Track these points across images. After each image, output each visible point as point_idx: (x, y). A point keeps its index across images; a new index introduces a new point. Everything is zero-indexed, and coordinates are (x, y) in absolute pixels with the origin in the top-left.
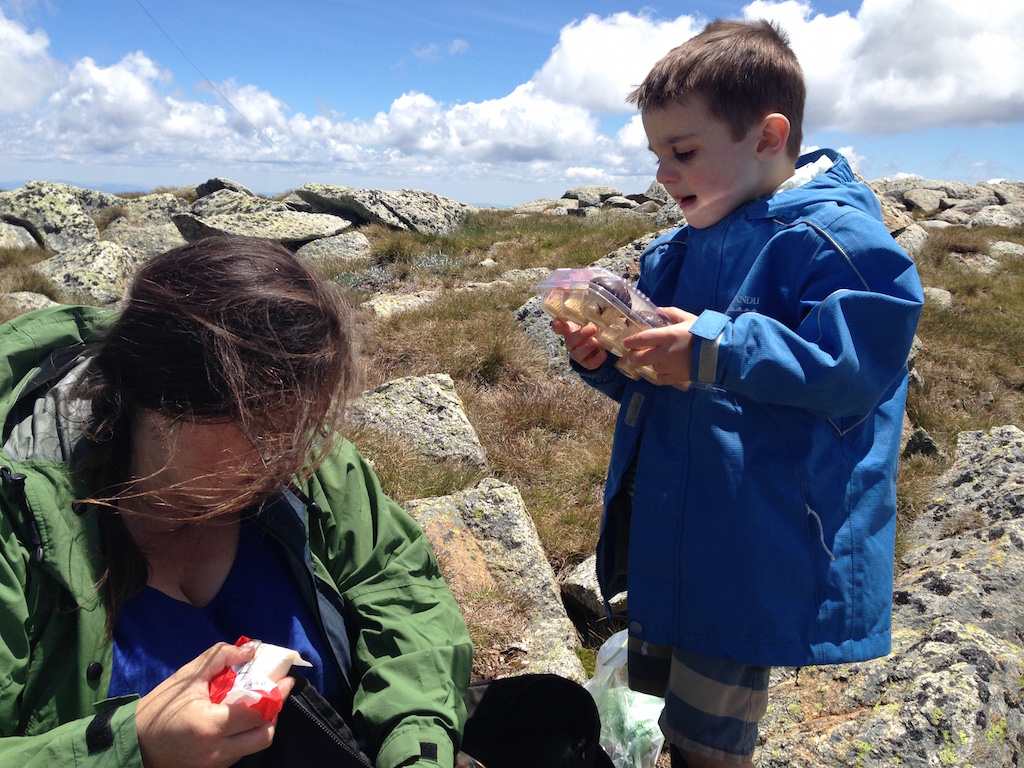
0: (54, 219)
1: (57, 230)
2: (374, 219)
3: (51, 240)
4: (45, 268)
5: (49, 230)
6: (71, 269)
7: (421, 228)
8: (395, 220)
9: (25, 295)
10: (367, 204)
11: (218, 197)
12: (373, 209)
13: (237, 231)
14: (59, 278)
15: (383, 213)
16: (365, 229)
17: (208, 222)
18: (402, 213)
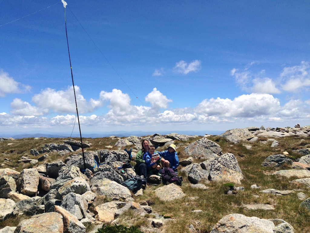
0: (135, 141)
1: (136, 142)
2: (176, 139)
3: (135, 143)
4: (135, 147)
5: (135, 142)
6: (138, 147)
7: (183, 140)
8: (179, 139)
9: (134, 150)
10: (175, 137)
11: (156, 137)
12: (176, 138)
13: (157, 141)
14: (137, 148)
15: (177, 138)
16: (174, 140)
17: (154, 140)
18: (180, 138)
